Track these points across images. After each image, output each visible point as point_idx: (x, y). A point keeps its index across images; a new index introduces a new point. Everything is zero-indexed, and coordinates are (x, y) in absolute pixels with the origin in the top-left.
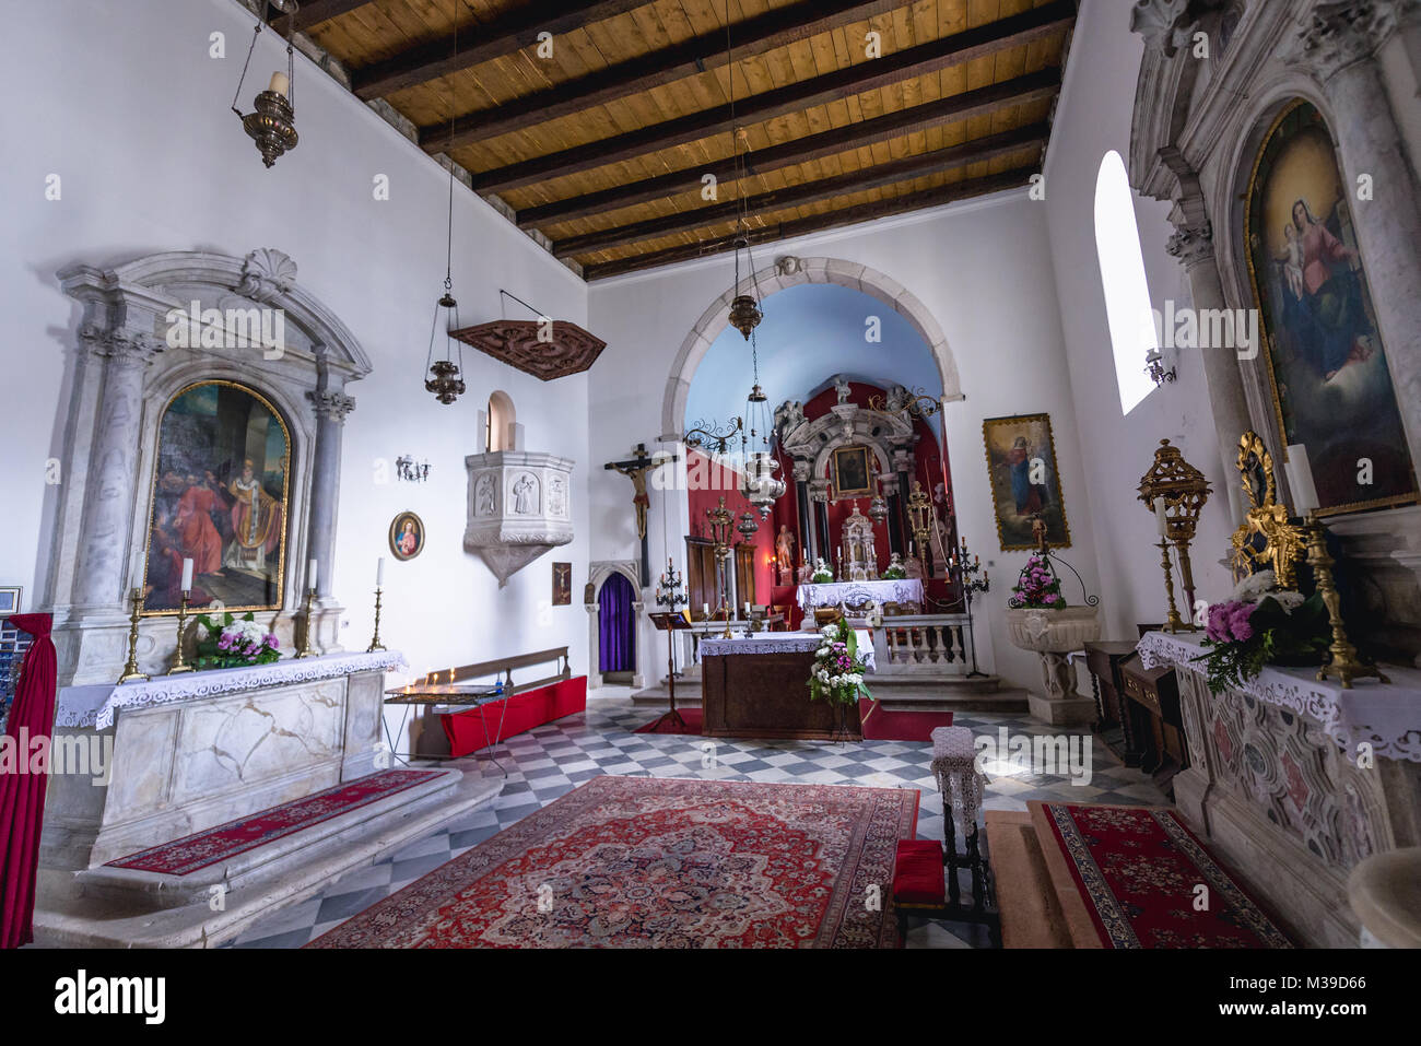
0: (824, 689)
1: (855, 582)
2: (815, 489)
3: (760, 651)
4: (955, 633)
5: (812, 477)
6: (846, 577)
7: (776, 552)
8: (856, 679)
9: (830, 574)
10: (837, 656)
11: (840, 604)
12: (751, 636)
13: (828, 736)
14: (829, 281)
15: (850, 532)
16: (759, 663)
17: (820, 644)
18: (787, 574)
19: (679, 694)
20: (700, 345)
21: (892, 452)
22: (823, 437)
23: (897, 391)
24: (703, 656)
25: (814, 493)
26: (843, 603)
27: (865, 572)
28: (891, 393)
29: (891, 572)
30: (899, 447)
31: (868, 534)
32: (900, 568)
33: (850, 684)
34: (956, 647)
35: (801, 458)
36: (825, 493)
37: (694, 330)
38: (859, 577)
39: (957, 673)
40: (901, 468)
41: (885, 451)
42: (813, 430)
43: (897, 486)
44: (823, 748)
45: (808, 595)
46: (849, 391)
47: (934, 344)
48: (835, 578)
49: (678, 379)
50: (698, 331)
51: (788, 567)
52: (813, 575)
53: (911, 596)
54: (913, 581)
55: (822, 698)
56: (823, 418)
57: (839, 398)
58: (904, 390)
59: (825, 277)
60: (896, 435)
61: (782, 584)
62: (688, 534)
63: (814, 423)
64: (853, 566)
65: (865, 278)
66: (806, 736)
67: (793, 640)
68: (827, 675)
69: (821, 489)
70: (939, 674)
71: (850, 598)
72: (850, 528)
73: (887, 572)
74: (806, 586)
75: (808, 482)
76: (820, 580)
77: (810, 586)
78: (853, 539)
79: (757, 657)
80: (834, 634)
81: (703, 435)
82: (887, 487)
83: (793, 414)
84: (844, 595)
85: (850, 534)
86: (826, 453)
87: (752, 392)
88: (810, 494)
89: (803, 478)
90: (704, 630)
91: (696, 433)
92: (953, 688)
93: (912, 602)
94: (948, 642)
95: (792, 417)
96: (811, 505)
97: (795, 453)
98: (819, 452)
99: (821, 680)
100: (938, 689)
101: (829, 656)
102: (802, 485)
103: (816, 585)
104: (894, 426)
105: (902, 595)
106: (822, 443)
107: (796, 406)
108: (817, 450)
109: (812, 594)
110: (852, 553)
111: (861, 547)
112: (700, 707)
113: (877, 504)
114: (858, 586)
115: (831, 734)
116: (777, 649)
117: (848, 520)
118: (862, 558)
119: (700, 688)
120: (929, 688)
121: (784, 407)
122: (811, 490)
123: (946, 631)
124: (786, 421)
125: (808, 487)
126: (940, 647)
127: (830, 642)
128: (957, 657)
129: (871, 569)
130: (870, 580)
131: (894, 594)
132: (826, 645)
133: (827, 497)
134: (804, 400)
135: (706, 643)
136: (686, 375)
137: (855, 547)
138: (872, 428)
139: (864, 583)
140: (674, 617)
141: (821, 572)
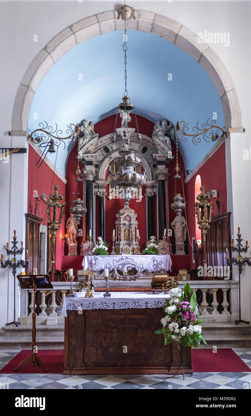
0: (174, 337)
1: (124, 255)
2: (98, 187)
3: (117, 307)
4: (225, 294)
5: (96, 178)
6: (118, 252)
7: (66, 231)
8: (198, 328)
9: (107, 249)
10: (184, 313)
11: (113, 270)
12: (109, 295)
13: (166, 371)
14: (151, 31)
15: (122, 219)
16: (114, 317)
17: (167, 302)
18: (73, 247)
19: (40, 338)
20: (48, 61)
21: (155, 166)
22: (106, 149)
23: (164, 124)
24: (68, 311)
25: (97, 190)
26: (116, 269)
27: (131, 249)
28: (158, 124)
29: (150, 249)
30: (160, 163)
31: (135, 222)
32: (156, 247)
33: (195, 333)
34: (225, 304)
35: (90, 163)
36: (105, 190)
37: (45, 49)
38: (126, 251)
39: (227, 321)
40: (161, 178)
41: (149, 164)
42: (100, 144)
43: (156, 190)
44: (167, 380)
45: (90, 263)
46: (130, 118)
47: (226, 90)
48: (110, 252)
49: (28, 86)
50: (49, 50)
51: (74, 242)
52: (95, 249)
53: (163, 266)
54: (165, 256)
55: (172, 344)
56: (108, 136)
57: (123, 123)
58: (168, 123)
59: (151, 27)
60: (160, 154)
61: (69, 254)
62: (26, 213)
63: (101, 139)
64: (123, 243)
65: (181, 34)
66: (149, 371)
67: (145, 299)
68: (178, 326)
69: (102, 187)
70: (214, 321)
71: (121, 266)
72: (122, 217)
73: (146, 249)
74: (90, 257)
75: (94, 181)
76: (98, 253)
77: (93, 257)
78: (124, 224)
79: (113, 312)
80: (180, 295)
81: (45, 134)
82: (149, 190)
83: (88, 130)
84: (117, 264)
85: (122, 222)
86: (107, 161)
87: (122, 102)
88: (95, 190)
89: (91, 178)
90: (69, 288)
91: (39, 133)
92: (226, 331)
93: (163, 270)
94: (220, 300)
95: (87, 132)
96: (94, 197)
97: (87, 159)
98: (103, 160)
99: (172, 330)
100: (217, 332)
101: (177, 312)
102: (89, 183)
103: (97, 256)
104: (158, 147)
105: (157, 265)
106: (105, 154)
107: (90, 124)
108: (101, 158)
109: (94, 262)
110: (122, 235)
111: (129, 230)
112: (62, 348)
113: (178, 200)
114: (127, 258)
115: (169, 369)
116: (131, 306)
117: (121, 211)
118: (129, 239)
119: (63, 333)
120: (211, 332)
121: (82, 124)
122: (95, 187)
123: (220, 292)
124: (82, 135)
125: (94, 184)
126: (215, 303)
127: (177, 301)
128: (226, 310)
129: (135, 247)
130: (133, 254)
131: (152, 264)
132: (174, 304)
133: (106, 194)
134: (95, 121)
135: (70, 300)
136: (34, 85)
137: (125, 231)
138: (142, 147)
139: (130, 256)
140: (40, 279)
141: (100, 247)
